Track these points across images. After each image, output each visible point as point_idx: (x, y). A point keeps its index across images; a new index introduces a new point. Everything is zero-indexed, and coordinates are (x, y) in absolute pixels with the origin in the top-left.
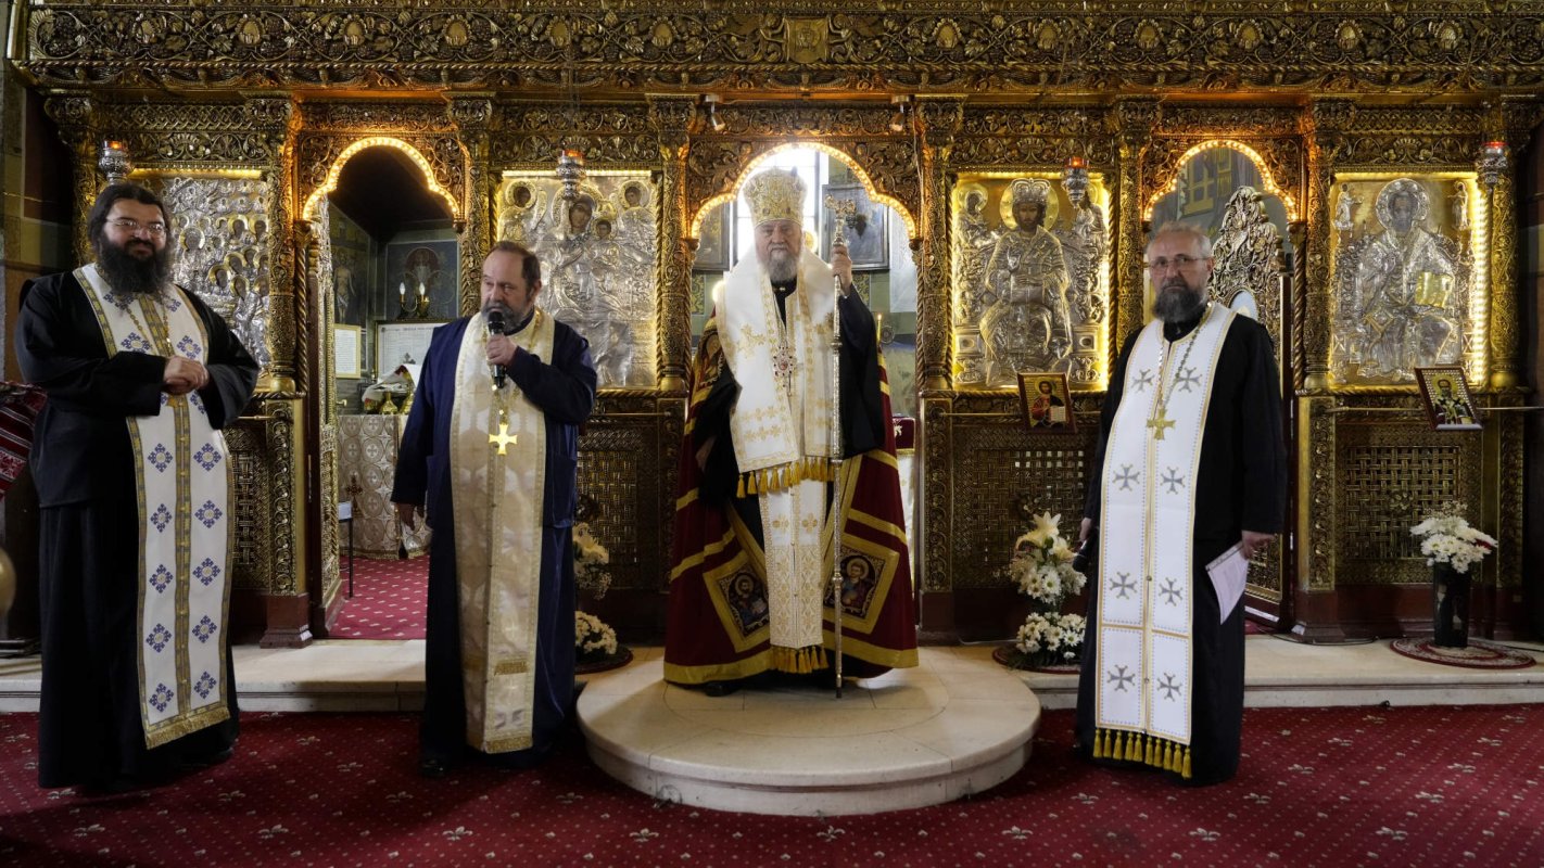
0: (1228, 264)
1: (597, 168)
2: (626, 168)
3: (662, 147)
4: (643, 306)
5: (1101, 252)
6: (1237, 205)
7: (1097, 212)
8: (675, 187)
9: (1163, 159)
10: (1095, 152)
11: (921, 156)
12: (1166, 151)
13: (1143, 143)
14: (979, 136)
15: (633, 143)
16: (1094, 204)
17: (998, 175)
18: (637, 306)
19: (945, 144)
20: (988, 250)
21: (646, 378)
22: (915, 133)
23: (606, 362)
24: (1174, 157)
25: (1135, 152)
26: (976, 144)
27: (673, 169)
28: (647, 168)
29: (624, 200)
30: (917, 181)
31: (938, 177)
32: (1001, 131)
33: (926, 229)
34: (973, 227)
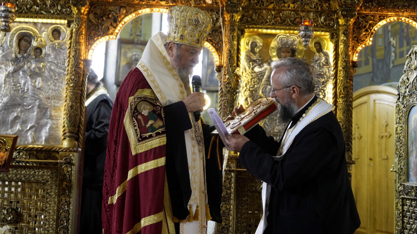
0: (408, 90)
1: (36, 17)
2: (52, 18)
3: (72, 7)
4: (58, 98)
5: (329, 78)
6: (412, 56)
7: (326, 55)
8: (79, 29)
9: (365, 27)
10: (325, 20)
11: (224, 18)
12: (367, 22)
13: (352, 16)
14: (258, 9)
15: (57, 5)
16: (325, 50)
17: (269, 31)
18: (54, 98)
19: (237, 12)
20: (262, 74)
21: (56, 139)
22: (221, 6)
23: (34, 129)
24: (372, 25)
25: (347, 21)
26: (256, 13)
27: (79, 20)
28: (65, 19)
29: (51, 36)
30: (221, 32)
31: (232, 30)
32: (271, 6)
33: (225, 60)
34: (254, 61)
